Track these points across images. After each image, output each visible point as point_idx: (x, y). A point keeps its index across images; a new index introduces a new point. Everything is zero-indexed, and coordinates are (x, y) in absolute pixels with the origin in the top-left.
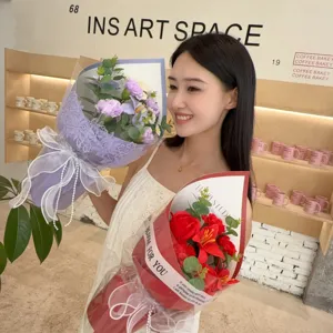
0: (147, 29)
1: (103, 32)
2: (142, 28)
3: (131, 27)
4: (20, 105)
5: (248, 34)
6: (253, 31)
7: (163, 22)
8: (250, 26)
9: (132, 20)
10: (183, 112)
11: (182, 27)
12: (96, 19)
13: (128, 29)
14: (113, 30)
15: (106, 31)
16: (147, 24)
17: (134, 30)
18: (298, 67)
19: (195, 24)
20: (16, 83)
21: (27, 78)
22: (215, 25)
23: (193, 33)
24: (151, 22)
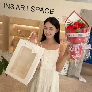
0: (23, 8)
1: (9, 8)
2: (21, 8)
5: (51, 11)
6: (52, 10)
7: (27, 6)
8: (51, 9)
9: (18, 5)
11: (33, 8)
12: (6, 4)
13: (17, 8)
14: (12, 8)
15: (10, 8)
17: (19, 8)
18: (63, 20)
19: (36, 7)
22: (42, 8)
23: (36, 10)
24: (24, 6)
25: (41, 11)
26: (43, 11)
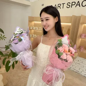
0: (59, 6)
2: (58, 6)
4: (31, 29)
7: (63, 4)
9: (56, 5)
10: (46, 25)
11: (69, 4)
16: (59, 5)
20: (31, 24)
21: (33, 22)
22: (79, 2)
23: (72, 5)
24: (60, 4)
25: (77, 5)
26: (79, 5)
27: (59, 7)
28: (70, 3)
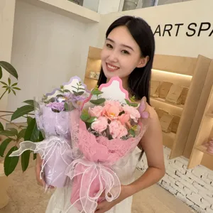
0: (168, 31)
2: (165, 30)
3: (158, 30)
4: (92, 76)
7: (179, 25)
9: (159, 26)
13: (156, 32)
16: (168, 28)
17: (159, 32)
19: (202, 24)
21: (99, 62)
24: (171, 26)
27: (166, 32)
28: (196, 25)
